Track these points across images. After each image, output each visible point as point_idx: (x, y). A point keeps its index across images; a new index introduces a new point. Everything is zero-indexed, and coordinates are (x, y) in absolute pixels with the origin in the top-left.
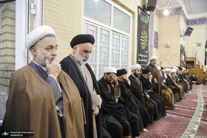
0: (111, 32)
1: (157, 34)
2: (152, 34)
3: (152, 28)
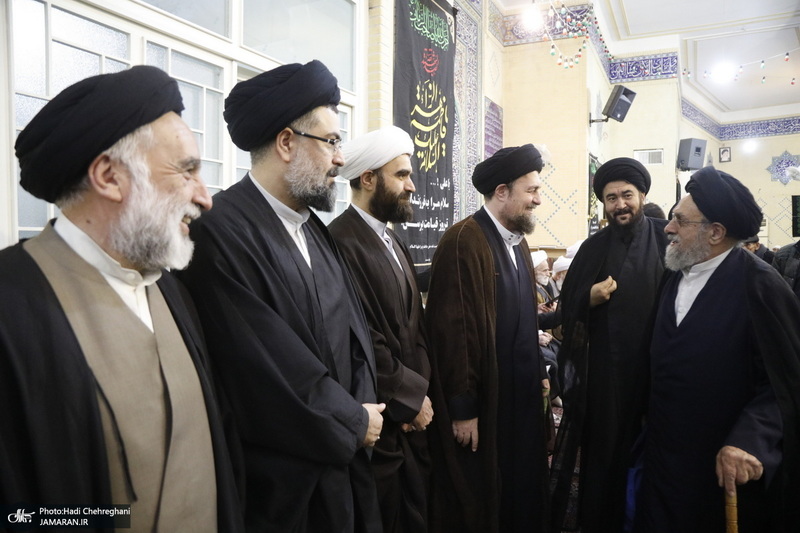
1: (498, 114)
2: (476, 110)
3: (476, 87)
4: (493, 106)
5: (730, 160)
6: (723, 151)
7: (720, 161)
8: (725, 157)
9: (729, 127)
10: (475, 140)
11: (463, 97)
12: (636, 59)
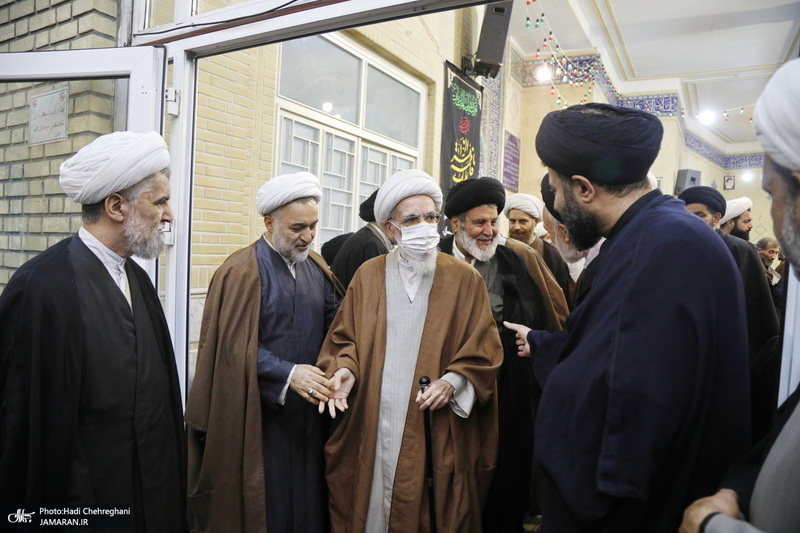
0: (359, 144)
1: (516, 144)
2: (497, 142)
3: (498, 123)
4: (512, 138)
5: (733, 188)
6: (727, 179)
7: (725, 188)
8: (729, 186)
9: (734, 157)
10: (495, 167)
11: (487, 131)
12: (640, 98)
